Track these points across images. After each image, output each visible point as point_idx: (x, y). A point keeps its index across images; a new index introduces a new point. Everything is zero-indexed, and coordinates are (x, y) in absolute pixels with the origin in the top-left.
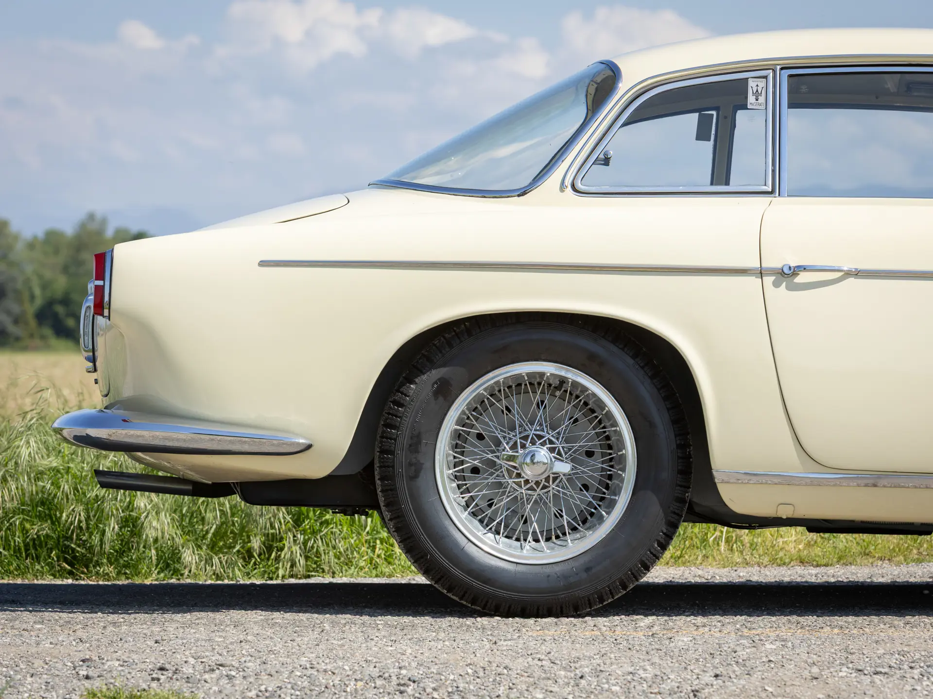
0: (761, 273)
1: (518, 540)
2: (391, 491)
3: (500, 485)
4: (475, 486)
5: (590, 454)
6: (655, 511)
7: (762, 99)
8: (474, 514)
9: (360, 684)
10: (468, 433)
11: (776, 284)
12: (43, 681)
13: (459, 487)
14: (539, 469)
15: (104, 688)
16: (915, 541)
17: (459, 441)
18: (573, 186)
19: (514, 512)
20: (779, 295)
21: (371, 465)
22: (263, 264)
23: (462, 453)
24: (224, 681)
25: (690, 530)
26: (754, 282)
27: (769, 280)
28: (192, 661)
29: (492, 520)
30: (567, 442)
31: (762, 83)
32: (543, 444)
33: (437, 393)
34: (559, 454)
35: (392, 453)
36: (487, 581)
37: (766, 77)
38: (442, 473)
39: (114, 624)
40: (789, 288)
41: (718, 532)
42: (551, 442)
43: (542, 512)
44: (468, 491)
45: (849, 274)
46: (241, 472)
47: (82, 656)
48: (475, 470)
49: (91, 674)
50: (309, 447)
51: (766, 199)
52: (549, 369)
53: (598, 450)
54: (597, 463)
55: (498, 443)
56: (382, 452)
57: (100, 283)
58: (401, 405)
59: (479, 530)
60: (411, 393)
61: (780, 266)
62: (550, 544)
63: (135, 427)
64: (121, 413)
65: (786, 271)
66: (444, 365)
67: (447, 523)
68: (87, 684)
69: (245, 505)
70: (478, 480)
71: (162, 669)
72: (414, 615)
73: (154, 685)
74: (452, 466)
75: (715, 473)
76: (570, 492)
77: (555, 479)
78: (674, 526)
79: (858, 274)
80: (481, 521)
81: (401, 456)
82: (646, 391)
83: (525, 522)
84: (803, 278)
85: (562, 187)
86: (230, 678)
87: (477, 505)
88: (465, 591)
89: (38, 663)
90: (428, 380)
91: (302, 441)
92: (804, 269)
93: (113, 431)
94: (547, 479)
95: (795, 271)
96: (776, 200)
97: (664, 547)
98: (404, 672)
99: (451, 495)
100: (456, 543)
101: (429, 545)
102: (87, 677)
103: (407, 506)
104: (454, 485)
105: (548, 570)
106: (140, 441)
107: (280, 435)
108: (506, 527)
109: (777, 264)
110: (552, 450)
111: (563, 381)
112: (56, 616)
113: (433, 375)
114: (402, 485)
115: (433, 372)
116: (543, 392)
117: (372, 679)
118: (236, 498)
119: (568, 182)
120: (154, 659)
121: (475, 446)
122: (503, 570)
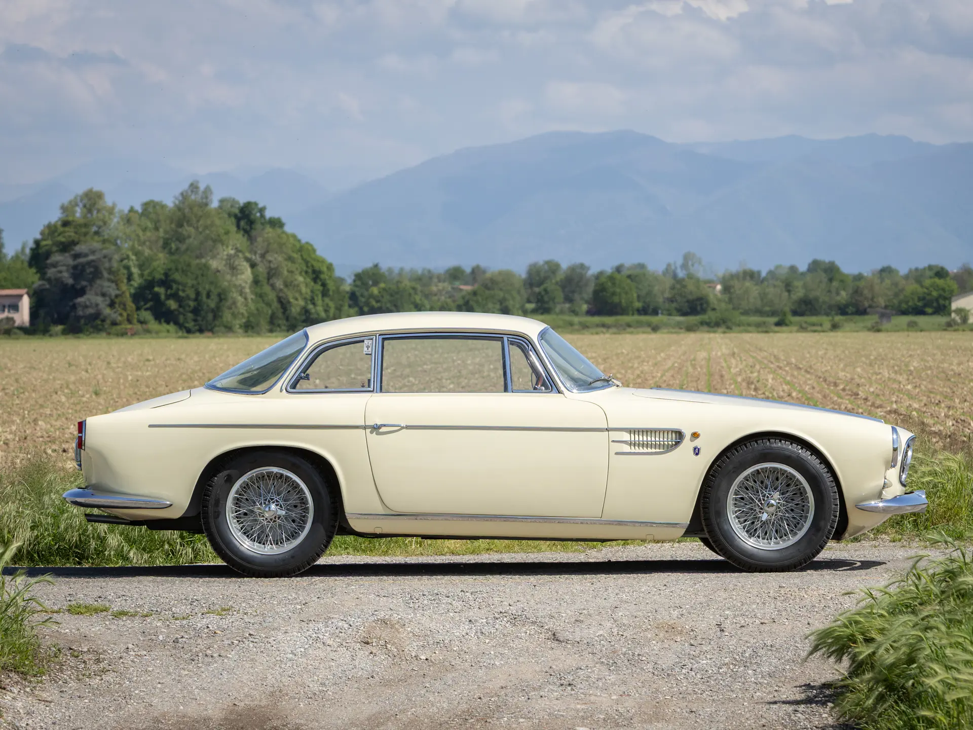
0: (365, 427)
1: (264, 544)
2: (207, 523)
3: (256, 520)
4: (245, 521)
5: (295, 506)
6: (322, 532)
7: (370, 349)
8: (245, 533)
9: (176, 602)
10: (242, 498)
11: (371, 432)
12: (52, 602)
13: (238, 521)
14: (272, 513)
15: (75, 604)
16: (521, 543)
17: (237, 502)
18: (286, 389)
19: (262, 532)
20: (373, 438)
21: (200, 513)
22: (150, 426)
23: (239, 507)
24: (124, 601)
25: (337, 539)
26: (362, 431)
27: (368, 431)
28: (112, 594)
29: (252, 535)
30: (285, 501)
31: (370, 342)
32: (273, 502)
33: (226, 481)
34: (281, 506)
35: (207, 507)
36: (249, 562)
37: (372, 339)
38: (229, 515)
39: (87, 582)
40: (377, 434)
41: (350, 539)
42: (277, 501)
43: (274, 531)
44: (242, 523)
45: (403, 428)
46: (143, 516)
47: (69, 593)
48: (245, 514)
49: (71, 599)
50: (171, 505)
51: (370, 394)
52: (275, 470)
53: (299, 505)
54: (298, 510)
55: (255, 503)
56: (203, 507)
57: (81, 435)
58: (211, 486)
59: (246, 540)
60: (215, 481)
61: (373, 424)
62: (277, 546)
63: (98, 497)
64: (91, 491)
65: (375, 426)
66: (229, 469)
67: (232, 537)
68: (69, 603)
69: (146, 531)
70: (246, 518)
71: (100, 597)
72: (209, 577)
73: (95, 603)
74: (234, 512)
75: (346, 514)
76: (286, 523)
77: (279, 518)
78: (329, 539)
79: (408, 427)
80: (248, 536)
81: (211, 509)
82: (317, 479)
83: (267, 536)
84: (383, 429)
85: (281, 390)
86: (126, 600)
87: (246, 529)
88: (240, 566)
89: (51, 596)
90: (223, 475)
91: (168, 503)
92: (385, 426)
93: (87, 499)
94: (275, 518)
95: (379, 427)
96: (374, 394)
97: (326, 547)
98: (195, 597)
99: (234, 525)
100: (235, 546)
101: (224, 547)
102: (70, 601)
103: (214, 530)
104: (235, 521)
105: (275, 557)
106: (100, 503)
107: (159, 500)
108: (258, 538)
109: (372, 424)
110: (277, 505)
111: (282, 475)
112: (63, 579)
113: (226, 473)
114: (212, 521)
115: (225, 472)
116: (273, 480)
117: (181, 600)
118: (144, 528)
119: (284, 388)
120: (97, 594)
121: (245, 504)
122: (256, 557)
